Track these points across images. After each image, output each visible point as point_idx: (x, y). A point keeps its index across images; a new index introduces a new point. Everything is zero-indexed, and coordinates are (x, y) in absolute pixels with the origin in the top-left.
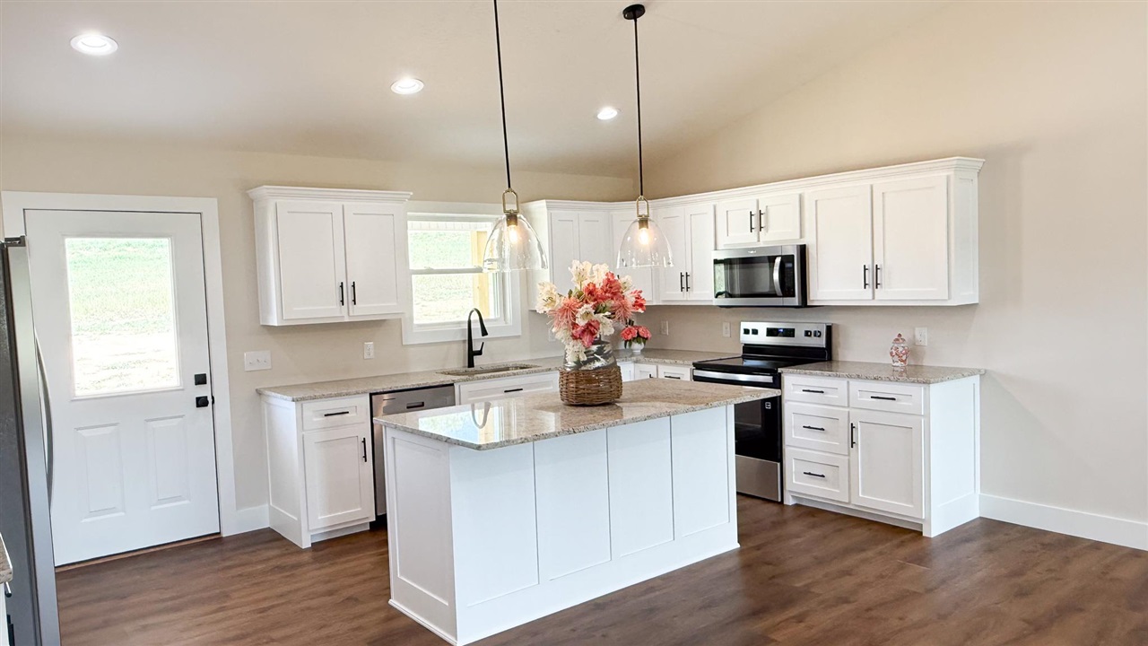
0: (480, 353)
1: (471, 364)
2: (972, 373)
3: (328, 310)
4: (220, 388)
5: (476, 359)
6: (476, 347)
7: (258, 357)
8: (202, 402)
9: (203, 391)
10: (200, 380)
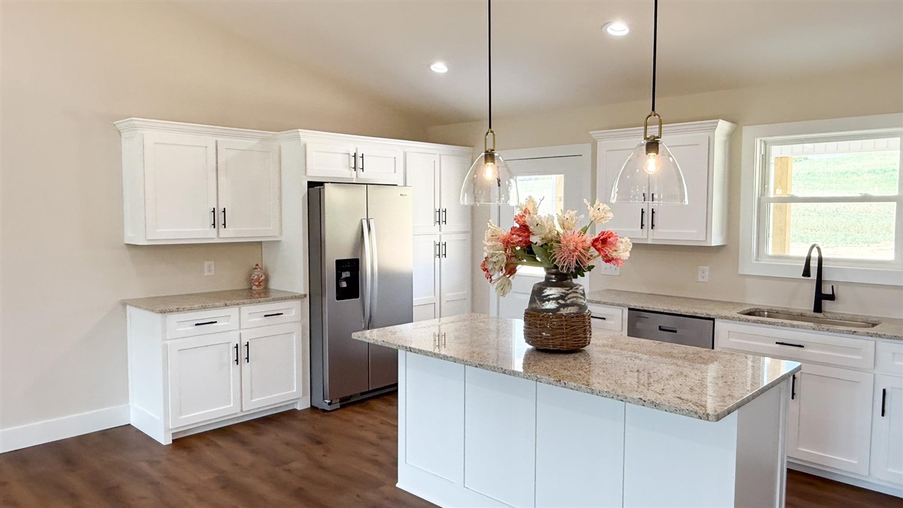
0: (831, 297)
1: (818, 309)
5: (826, 304)
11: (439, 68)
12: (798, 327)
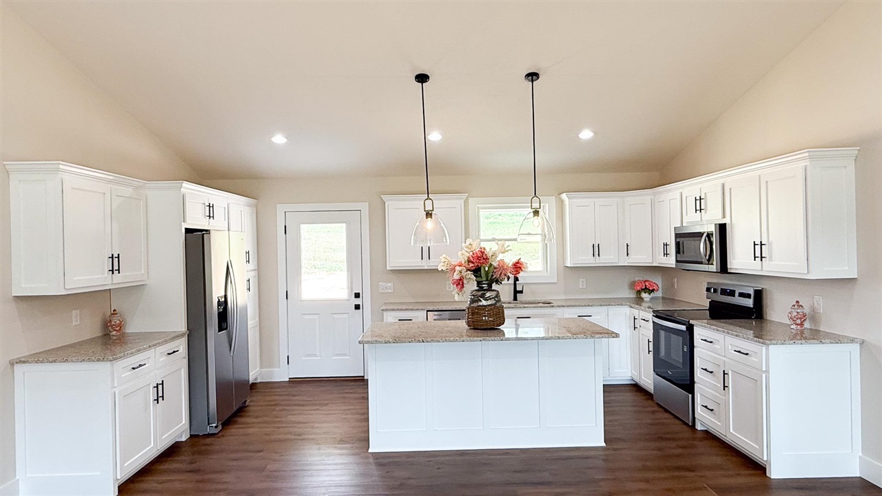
0: (521, 292)
1: (515, 299)
2: (852, 341)
3: (415, 262)
4: (366, 301)
5: (519, 295)
6: (519, 288)
7: (387, 286)
8: (357, 307)
9: (358, 301)
10: (357, 295)
11: (279, 139)
12: (527, 307)
